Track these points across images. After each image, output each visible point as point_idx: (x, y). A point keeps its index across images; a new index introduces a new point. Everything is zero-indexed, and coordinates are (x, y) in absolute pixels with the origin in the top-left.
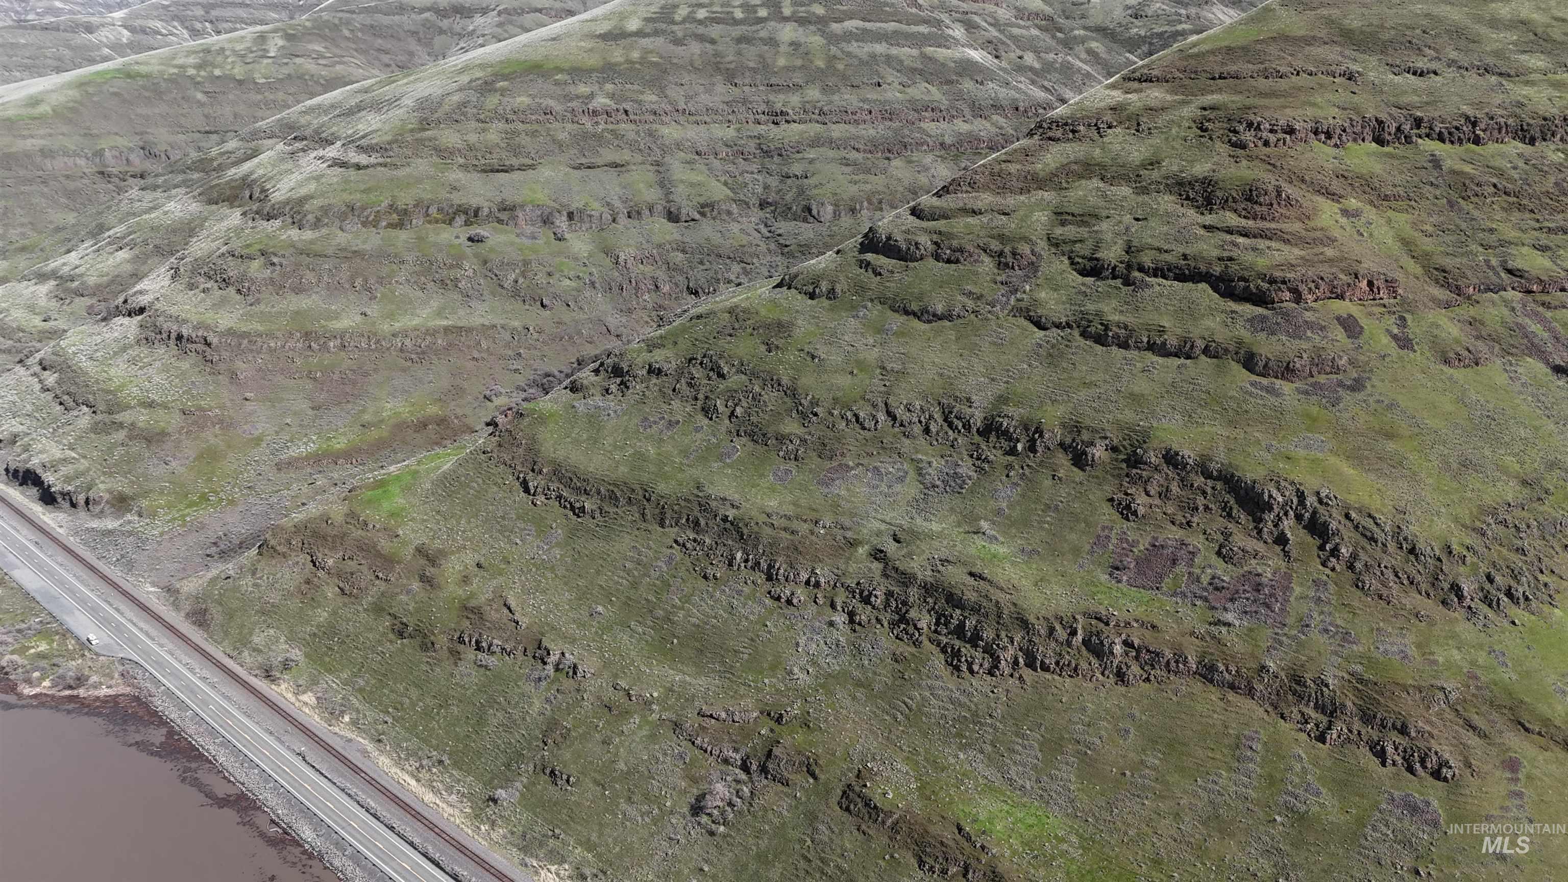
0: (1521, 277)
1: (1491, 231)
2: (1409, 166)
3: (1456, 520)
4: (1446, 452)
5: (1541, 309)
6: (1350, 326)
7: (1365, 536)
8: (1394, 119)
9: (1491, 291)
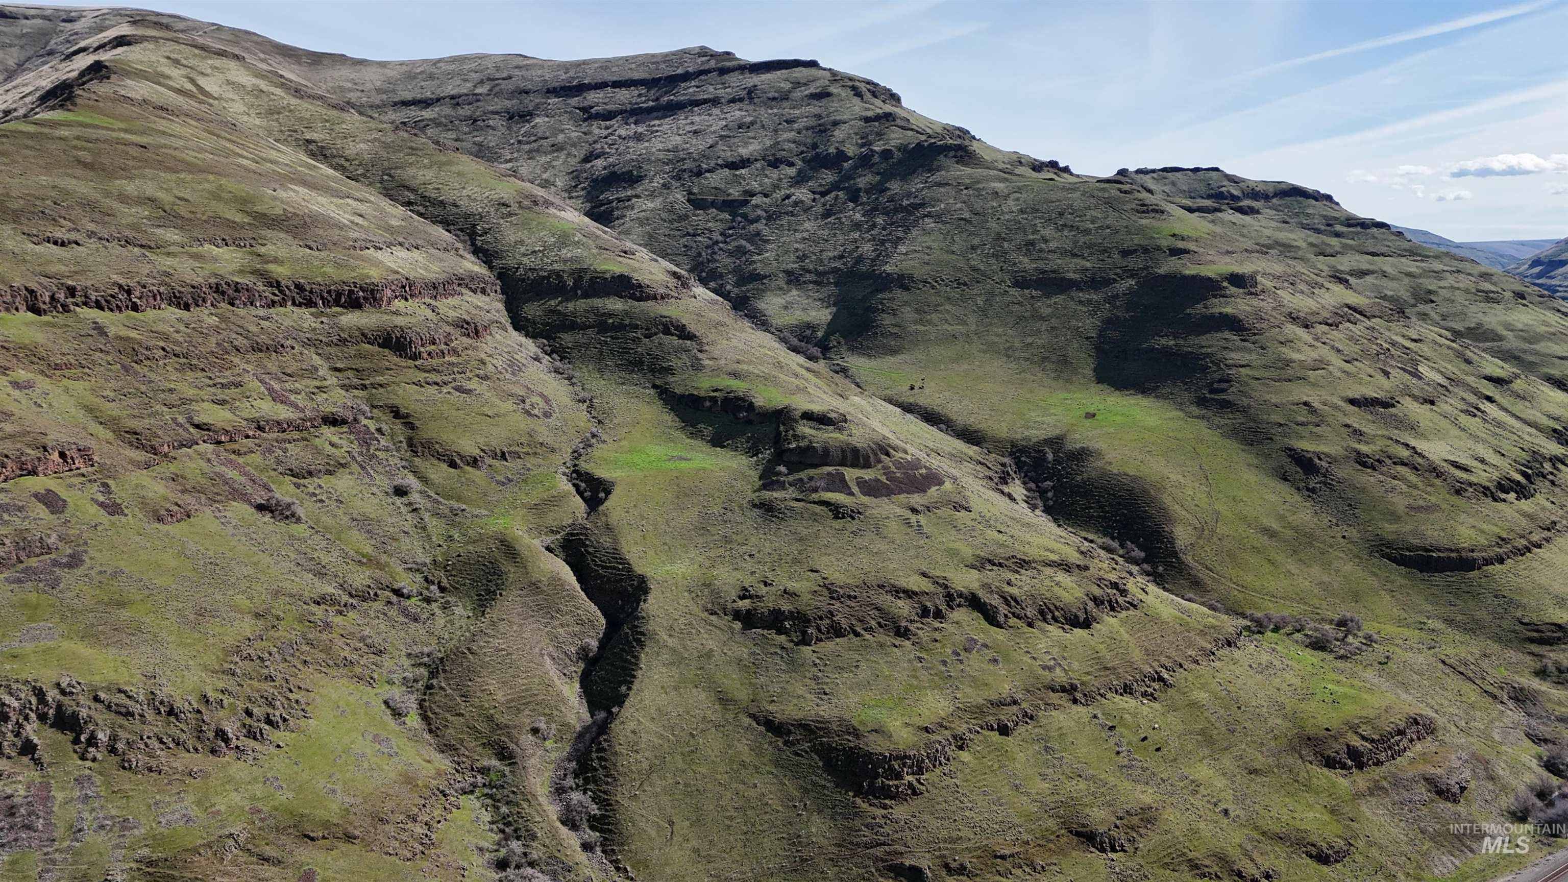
0: (209, 430)
1: (171, 390)
2: (74, 334)
3: (205, 668)
4: (180, 606)
5: (233, 456)
6: (51, 501)
7: (119, 713)
8: (45, 288)
9: (185, 446)
